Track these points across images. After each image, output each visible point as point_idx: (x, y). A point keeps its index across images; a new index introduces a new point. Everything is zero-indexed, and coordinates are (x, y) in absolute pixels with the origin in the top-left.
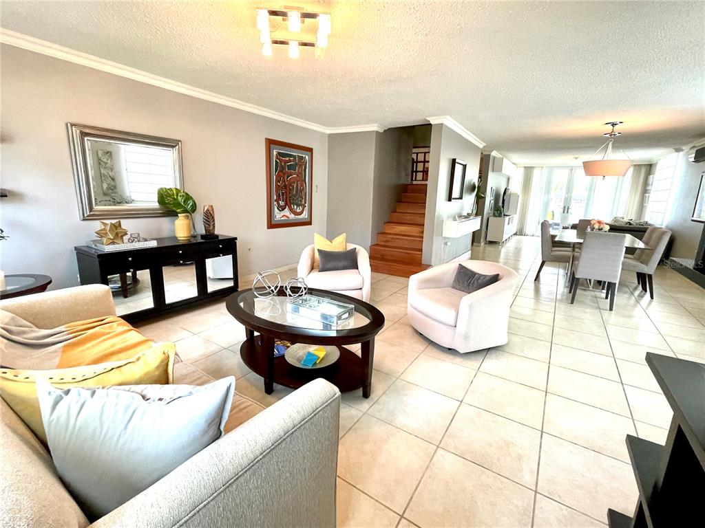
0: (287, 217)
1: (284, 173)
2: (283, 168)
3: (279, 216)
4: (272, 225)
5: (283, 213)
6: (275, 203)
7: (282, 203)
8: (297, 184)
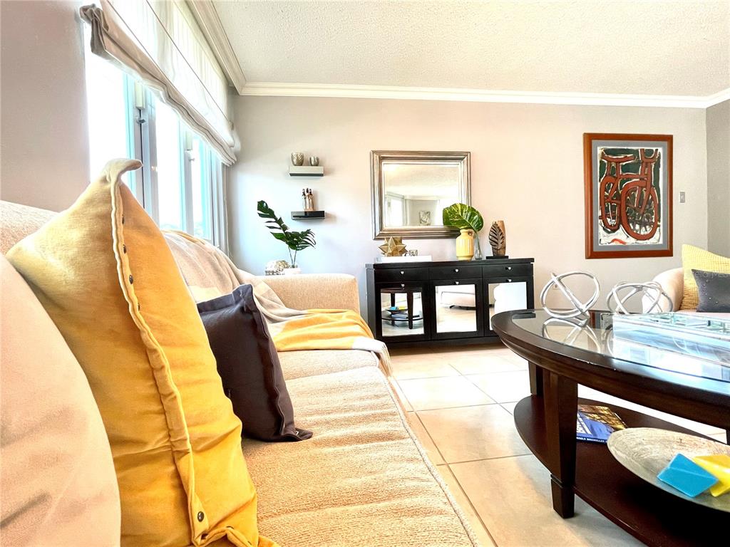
0: (621, 242)
1: (616, 178)
2: (614, 170)
3: (605, 239)
4: (594, 253)
5: (613, 236)
6: (600, 221)
7: (611, 221)
8: (641, 194)
